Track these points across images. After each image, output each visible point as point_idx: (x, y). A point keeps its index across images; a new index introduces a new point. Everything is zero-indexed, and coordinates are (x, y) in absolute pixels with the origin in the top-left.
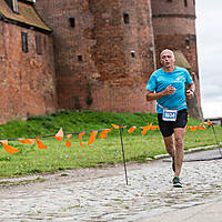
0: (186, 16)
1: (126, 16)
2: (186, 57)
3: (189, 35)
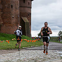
0: (29, 7)
1: (12, 6)
2: (28, 19)
3: (29, 13)
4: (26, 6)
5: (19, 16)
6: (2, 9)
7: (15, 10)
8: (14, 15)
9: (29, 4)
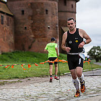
0: (72, 12)
1: (47, 11)
4: (68, 10)
5: (57, 26)
6: (32, 16)
7: (52, 17)
8: (50, 24)
9: (72, 7)
